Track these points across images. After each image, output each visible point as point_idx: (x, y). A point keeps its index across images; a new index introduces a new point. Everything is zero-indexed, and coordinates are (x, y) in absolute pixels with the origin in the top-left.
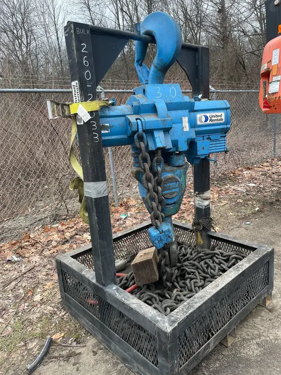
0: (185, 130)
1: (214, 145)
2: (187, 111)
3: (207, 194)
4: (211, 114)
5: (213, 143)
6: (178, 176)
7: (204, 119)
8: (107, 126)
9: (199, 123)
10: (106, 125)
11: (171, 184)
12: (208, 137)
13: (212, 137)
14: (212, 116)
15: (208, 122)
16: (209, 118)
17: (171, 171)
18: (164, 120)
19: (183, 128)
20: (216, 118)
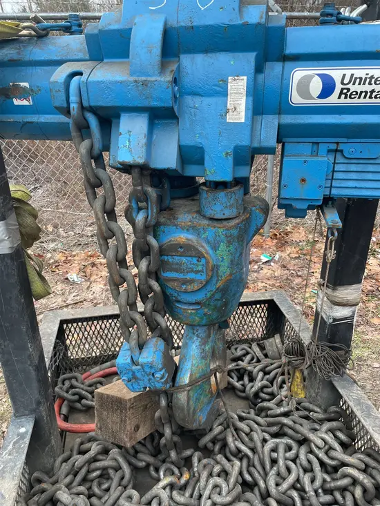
0: (230, 118)
1: (354, 176)
2: (252, 56)
3: (348, 293)
4: (348, 73)
5: (353, 168)
6: (208, 242)
7: (316, 86)
8: (24, 88)
9: (296, 99)
10: (22, 84)
11: (184, 259)
12: (333, 147)
13: (350, 148)
14: (353, 80)
15: (333, 99)
16: (339, 87)
17: (190, 226)
18: (145, 84)
19: (227, 111)
20: (368, 88)
